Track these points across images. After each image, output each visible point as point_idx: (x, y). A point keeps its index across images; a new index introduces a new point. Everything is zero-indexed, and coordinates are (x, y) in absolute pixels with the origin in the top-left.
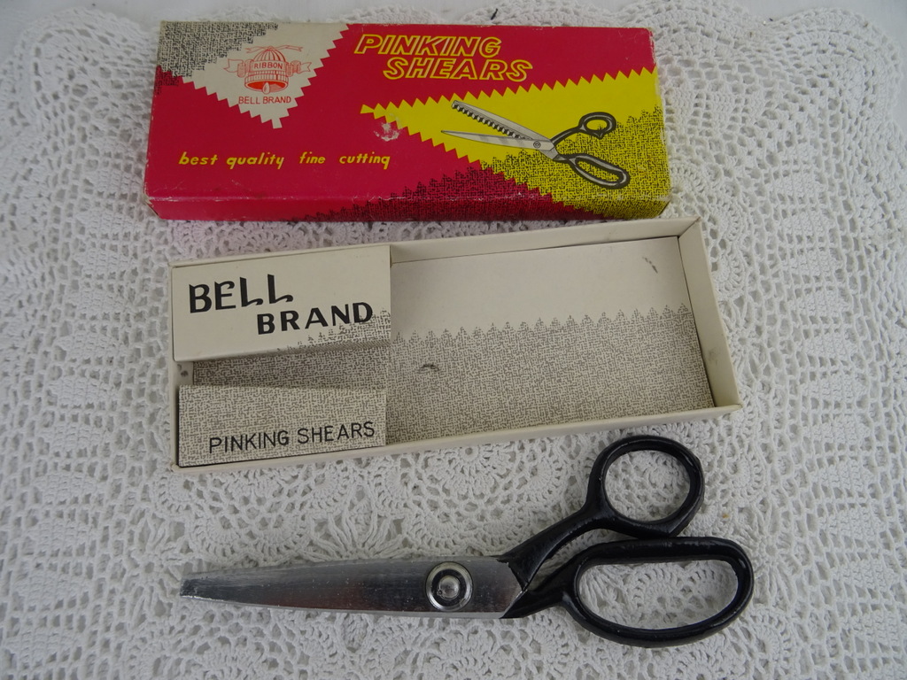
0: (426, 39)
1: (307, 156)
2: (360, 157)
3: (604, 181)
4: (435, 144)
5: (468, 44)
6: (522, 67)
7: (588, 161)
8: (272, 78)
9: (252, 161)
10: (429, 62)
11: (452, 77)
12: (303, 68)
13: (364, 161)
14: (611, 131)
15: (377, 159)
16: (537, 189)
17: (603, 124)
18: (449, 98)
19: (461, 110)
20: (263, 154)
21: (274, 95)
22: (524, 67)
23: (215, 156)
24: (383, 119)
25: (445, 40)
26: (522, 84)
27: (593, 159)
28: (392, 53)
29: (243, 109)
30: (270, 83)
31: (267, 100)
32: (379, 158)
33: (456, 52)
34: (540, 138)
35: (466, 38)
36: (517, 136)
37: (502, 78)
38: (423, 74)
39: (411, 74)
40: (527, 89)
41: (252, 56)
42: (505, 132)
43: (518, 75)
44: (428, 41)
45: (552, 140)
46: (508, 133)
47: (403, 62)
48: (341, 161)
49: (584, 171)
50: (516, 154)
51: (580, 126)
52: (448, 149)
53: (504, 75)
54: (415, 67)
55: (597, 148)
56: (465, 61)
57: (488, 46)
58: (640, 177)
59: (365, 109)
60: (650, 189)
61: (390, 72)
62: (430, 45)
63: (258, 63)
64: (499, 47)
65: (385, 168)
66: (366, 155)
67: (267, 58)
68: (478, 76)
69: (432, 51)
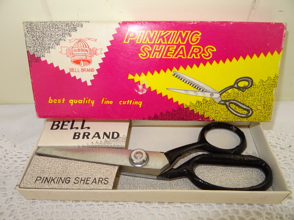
0: (161, 32)
1: (104, 100)
2: (128, 101)
3: (241, 114)
4: (163, 95)
5: (183, 35)
6: (210, 50)
7: (235, 104)
8: (84, 58)
9: (80, 102)
10: (162, 47)
11: (173, 57)
12: (99, 52)
13: (130, 104)
14: (249, 87)
15: (136, 103)
16: (209, 117)
17: (246, 83)
18: (171, 70)
19: (176, 77)
20: (85, 98)
21: (86, 67)
22: (212, 50)
23: (64, 99)
24: (139, 82)
25: (171, 33)
26: (209, 60)
27: (237, 103)
28: (143, 42)
29: (73, 75)
30: (84, 61)
31: (83, 70)
32: (137, 102)
33: (176, 42)
34: (214, 91)
35: (182, 32)
36: (203, 91)
37: (199, 57)
38: (159, 56)
39: (153, 56)
40: (211, 63)
41: (72, 45)
42: (197, 89)
43: (208, 55)
44: (162, 34)
45: (219, 92)
46: (199, 89)
47: (149, 48)
48: (120, 103)
49: (232, 109)
50: (201, 100)
51: (234, 85)
52: (169, 98)
53: (200, 55)
54: (155, 51)
55: (240, 96)
56: (181, 46)
57: (194, 37)
58: (258, 112)
59: (130, 77)
60: (261, 118)
61: (142, 54)
62: (162, 37)
63: (76, 49)
64: (200, 38)
65: (140, 107)
66: (131, 100)
67: (80, 46)
68: (187, 56)
69: (164, 41)
